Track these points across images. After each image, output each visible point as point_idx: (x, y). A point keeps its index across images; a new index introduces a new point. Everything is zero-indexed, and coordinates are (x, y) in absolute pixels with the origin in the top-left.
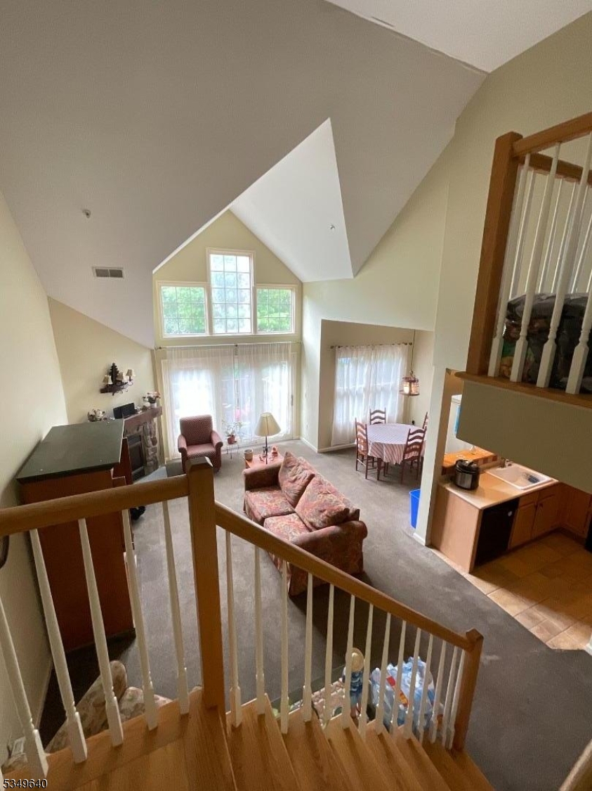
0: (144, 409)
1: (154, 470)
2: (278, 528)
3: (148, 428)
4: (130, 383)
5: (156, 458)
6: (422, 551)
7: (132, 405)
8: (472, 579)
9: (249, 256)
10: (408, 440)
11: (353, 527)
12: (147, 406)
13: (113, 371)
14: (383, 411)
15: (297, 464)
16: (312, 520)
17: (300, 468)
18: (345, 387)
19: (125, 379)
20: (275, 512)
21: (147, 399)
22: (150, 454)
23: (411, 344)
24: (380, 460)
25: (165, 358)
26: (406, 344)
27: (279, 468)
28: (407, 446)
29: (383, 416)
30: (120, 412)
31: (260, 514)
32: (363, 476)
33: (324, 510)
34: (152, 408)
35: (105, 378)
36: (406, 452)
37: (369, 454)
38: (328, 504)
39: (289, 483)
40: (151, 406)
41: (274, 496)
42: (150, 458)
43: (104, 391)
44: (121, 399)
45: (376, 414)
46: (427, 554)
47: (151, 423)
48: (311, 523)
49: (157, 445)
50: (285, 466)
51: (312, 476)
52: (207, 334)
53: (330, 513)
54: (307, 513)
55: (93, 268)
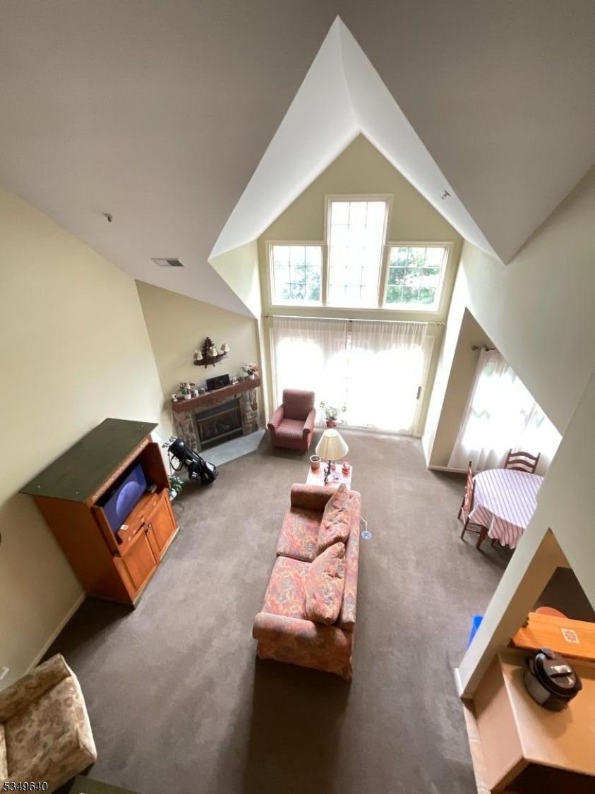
0: (241, 379)
1: (253, 432)
3: (247, 395)
4: (225, 356)
5: (256, 422)
6: (449, 703)
7: (226, 377)
9: (385, 201)
13: (207, 345)
14: (536, 456)
15: (340, 507)
17: (341, 515)
21: (247, 370)
22: (248, 418)
24: (484, 530)
29: (531, 461)
30: (212, 384)
31: (281, 546)
34: (250, 379)
35: (195, 353)
37: (470, 516)
42: (249, 422)
43: (197, 363)
44: (214, 371)
45: (523, 458)
47: (250, 392)
49: (258, 411)
52: (319, 304)
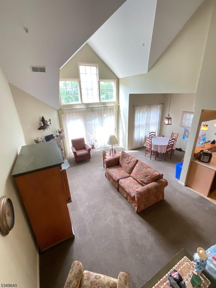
0: (57, 136)
2: (127, 184)
3: (59, 144)
4: (50, 125)
5: (63, 156)
6: (184, 188)
7: (52, 135)
8: (209, 199)
9: (96, 66)
10: (169, 143)
11: (162, 182)
12: (58, 135)
13: (43, 120)
15: (128, 156)
16: (142, 180)
17: (130, 157)
18: (138, 123)
19: (49, 123)
20: (123, 177)
21: (58, 132)
23: (163, 104)
24: (157, 152)
25: (63, 114)
26: (162, 104)
27: (119, 158)
28: (168, 146)
29: (154, 134)
30: (47, 138)
31: (116, 178)
32: (149, 159)
33: (148, 175)
34: (60, 136)
35: (40, 123)
36: (167, 148)
37: (152, 150)
38: (149, 173)
39: (126, 164)
40: (60, 135)
41: (120, 170)
43: (40, 129)
44: (47, 132)
45: (152, 134)
46: (187, 189)
47: (60, 142)
48: (142, 181)
49: (63, 151)
50: (123, 157)
51: (137, 161)
52: (80, 102)
53: (151, 176)
54: (139, 177)
55: (31, 66)
